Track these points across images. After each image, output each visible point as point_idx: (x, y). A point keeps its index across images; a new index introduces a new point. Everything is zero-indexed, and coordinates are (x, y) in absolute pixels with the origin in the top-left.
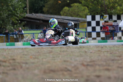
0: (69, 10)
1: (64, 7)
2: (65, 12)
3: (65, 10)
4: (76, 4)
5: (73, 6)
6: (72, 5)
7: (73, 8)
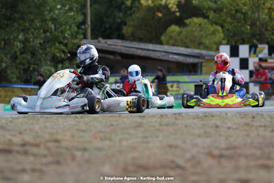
0: (180, 33)
1: (170, 25)
2: (171, 37)
3: (173, 32)
4: (196, 20)
5: (190, 23)
6: (187, 21)
7: (189, 28)
